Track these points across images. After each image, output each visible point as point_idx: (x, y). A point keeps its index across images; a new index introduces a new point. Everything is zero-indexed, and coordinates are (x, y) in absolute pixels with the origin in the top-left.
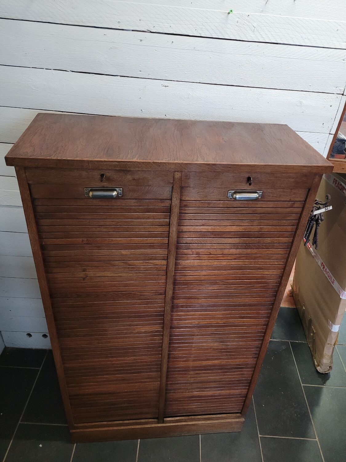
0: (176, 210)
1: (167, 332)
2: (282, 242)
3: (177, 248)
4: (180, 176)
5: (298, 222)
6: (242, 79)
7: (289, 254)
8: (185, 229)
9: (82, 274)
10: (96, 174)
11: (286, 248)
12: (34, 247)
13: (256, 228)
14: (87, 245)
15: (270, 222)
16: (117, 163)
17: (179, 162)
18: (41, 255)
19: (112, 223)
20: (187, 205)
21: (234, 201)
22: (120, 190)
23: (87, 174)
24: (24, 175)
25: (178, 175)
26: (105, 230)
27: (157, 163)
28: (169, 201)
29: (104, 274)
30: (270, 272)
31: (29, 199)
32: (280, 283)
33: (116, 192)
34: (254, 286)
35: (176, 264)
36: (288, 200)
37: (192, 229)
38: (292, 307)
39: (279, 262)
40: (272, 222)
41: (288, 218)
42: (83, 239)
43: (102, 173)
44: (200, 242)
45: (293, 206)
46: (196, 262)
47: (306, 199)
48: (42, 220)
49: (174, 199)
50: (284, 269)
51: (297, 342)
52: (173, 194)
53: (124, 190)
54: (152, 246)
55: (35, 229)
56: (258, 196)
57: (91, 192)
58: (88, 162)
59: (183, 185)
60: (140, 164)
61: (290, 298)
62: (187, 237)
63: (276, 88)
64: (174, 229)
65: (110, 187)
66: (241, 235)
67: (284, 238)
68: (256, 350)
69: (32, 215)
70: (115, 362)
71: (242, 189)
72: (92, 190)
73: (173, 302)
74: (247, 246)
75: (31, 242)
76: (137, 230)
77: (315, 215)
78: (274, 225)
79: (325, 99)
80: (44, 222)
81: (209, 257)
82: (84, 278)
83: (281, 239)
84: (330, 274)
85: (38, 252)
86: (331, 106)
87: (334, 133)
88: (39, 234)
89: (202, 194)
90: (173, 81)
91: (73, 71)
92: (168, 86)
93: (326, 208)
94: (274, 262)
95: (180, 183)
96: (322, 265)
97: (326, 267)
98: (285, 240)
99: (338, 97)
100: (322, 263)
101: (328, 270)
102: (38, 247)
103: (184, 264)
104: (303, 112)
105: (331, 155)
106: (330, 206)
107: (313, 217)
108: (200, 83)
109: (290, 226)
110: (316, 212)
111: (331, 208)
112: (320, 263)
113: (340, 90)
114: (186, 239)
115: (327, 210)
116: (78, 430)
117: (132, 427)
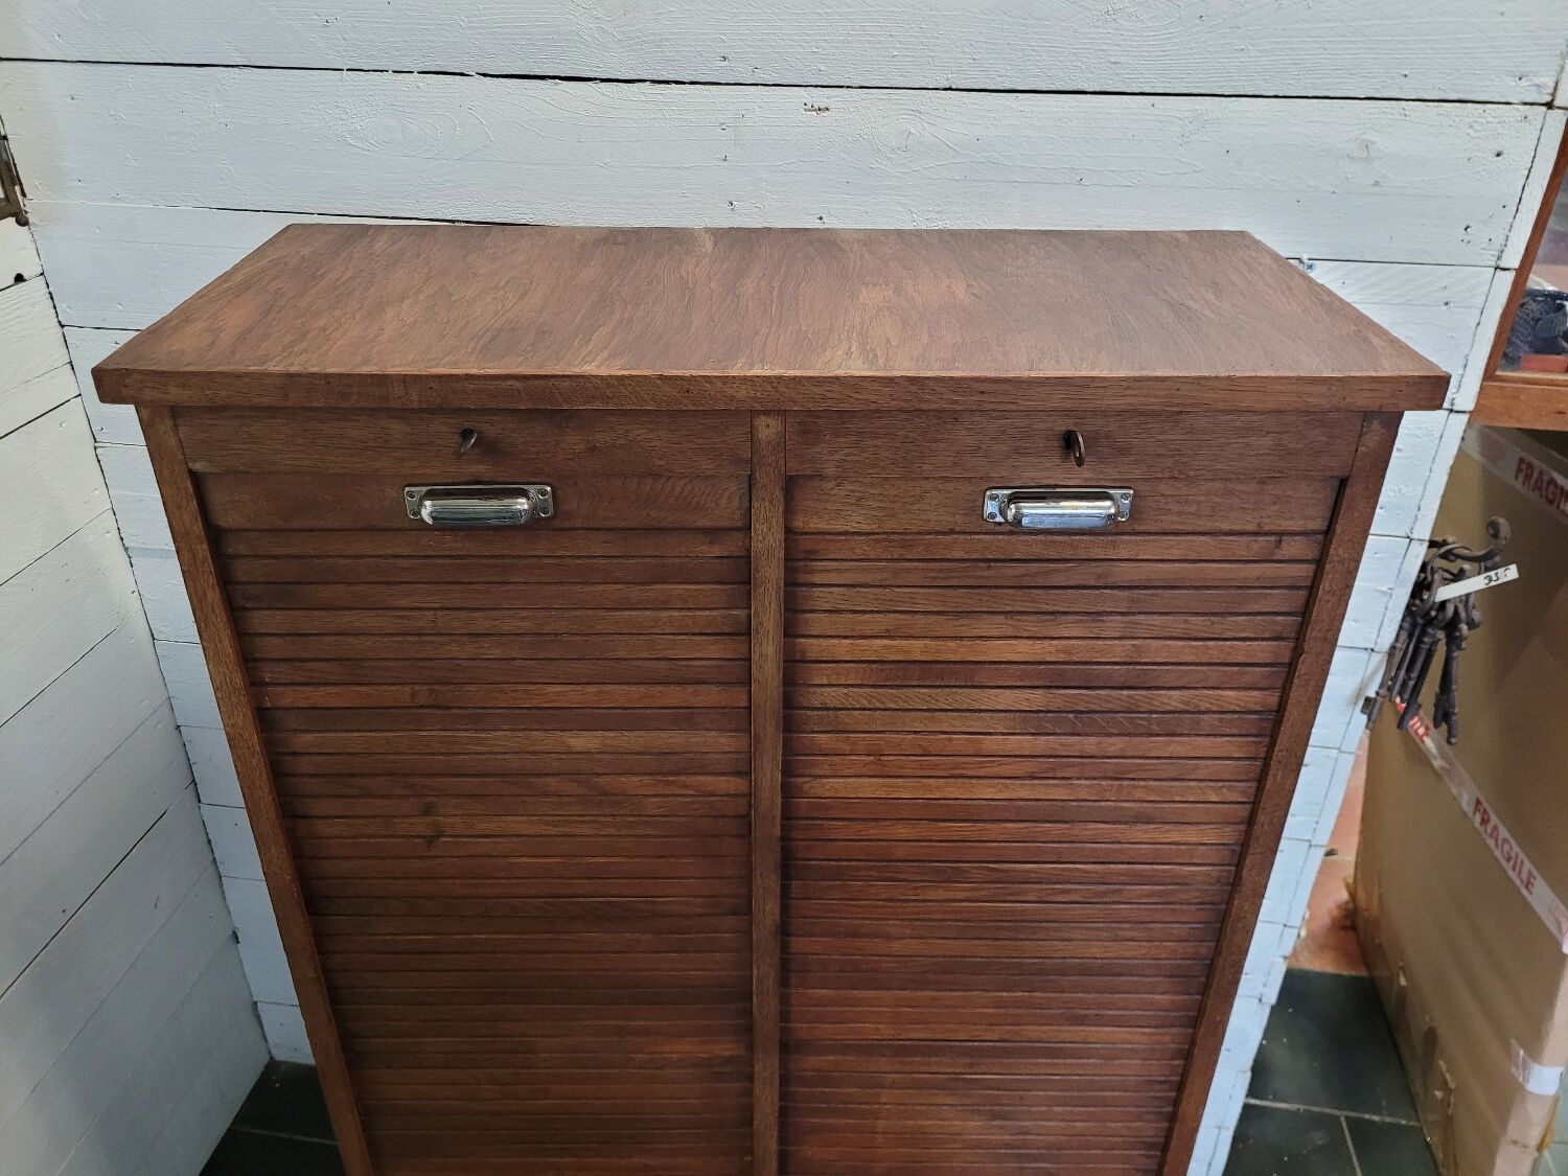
0: (770, 573)
2: (1232, 708)
3: (789, 726)
4: (777, 434)
5: (1302, 623)
6: (1115, 63)
7: (1268, 758)
8: (814, 648)
9: (421, 825)
10: (443, 431)
11: (1253, 731)
12: (229, 718)
13: (1120, 650)
14: (431, 711)
15: (1176, 624)
16: (516, 384)
17: (768, 373)
18: (257, 748)
19: (524, 624)
20: (814, 552)
21: (1012, 533)
22: (544, 493)
23: (407, 429)
24: (172, 440)
25: (768, 428)
26: (496, 653)
27: (677, 378)
28: (741, 535)
29: (502, 825)
30: (1191, 835)
31: (198, 528)
32: (1235, 882)
33: (524, 500)
34: (1119, 890)
35: (788, 791)
36: (1250, 527)
37: (842, 648)
38: (1354, 973)
39: (1224, 791)
40: (1186, 622)
41: (1255, 608)
42: (417, 688)
43: (467, 425)
44: (879, 705)
45: (1272, 554)
46: (869, 788)
47: (1329, 527)
48: (255, 614)
49: (759, 528)
50: (1251, 820)
51: (1376, 1118)
52: (755, 504)
53: (560, 493)
54: (685, 717)
55: (227, 645)
56: (1113, 511)
57: (428, 503)
58: (405, 379)
59: (794, 467)
60: (609, 386)
61: (1343, 934)
62: (825, 682)
63: (1257, 93)
64: (767, 651)
65: (501, 479)
66: (1052, 676)
68: (1148, 1157)
69: (214, 595)
71: (1045, 482)
72: (431, 495)
73: (785, 948)
74: (1080, 723)
75: (219, 695)
76: (621, 654)
77: (1443, 604)
78: (1194, 634)
79: (1471, 127)
80: (263, 620)
81: (922, 767)
82: (431, 840)
83: (1230, 693)
84: (1516, 848)
85: (246, 736)
86: (1498, 155)
87: (1516, 264)
88: (248, 668)
89: (875, 505)
90: (848, 87)
91: (485, 75)
92: (827, 109)
93: (1492, 574)
94: (1204, 793)
95: (782, 462)
96: (1477, 809)
97: (1494, 819)
98: (1247, 699)
99: (1530, 118)
100: (1478, 802)
101: (1504, 833)
102: (244, 717)
103: (819, 792)
104: (1376, 184)
105: (1505, 355)
106: (1505, 564)
107: (1433, 613)
108: (950, 89)
109: (1263, 639)
110: (1446, 592)
111: (1511, 573)
112: (1466, 803)
113: (1538, 86)
114: (819, 690)
115: (1493, 584)
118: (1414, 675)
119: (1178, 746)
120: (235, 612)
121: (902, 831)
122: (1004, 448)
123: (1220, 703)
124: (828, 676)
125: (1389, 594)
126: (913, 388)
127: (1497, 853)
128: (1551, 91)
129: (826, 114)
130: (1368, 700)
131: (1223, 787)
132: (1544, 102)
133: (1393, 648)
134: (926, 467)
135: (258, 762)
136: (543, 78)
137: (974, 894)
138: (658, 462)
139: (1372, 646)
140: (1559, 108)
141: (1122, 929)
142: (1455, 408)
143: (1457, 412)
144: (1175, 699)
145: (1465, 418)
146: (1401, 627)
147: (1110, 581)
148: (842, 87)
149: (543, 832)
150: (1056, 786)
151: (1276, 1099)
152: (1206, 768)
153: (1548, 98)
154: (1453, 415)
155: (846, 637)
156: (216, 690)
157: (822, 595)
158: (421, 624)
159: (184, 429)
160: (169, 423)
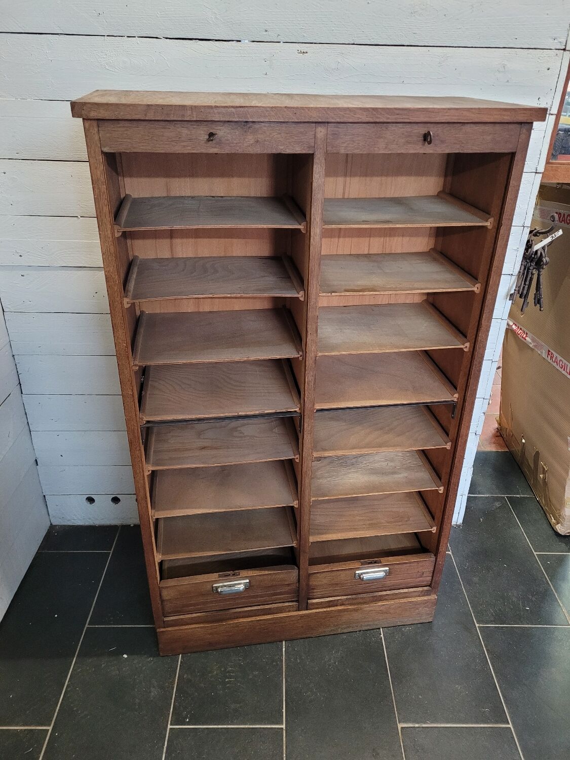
0: (319, 196)
4: (324, 135)
6: (415, 33)
10: (202, 133)
16: (233, 110)
23: (188, 132)
24: (97, 138)
25: (320, 133)
27: (291, 107)
38: (503, 450)
43: (211, 131)
49: (316, 176)
51: (519, 496)
52: (315, 166)
58: (192, 108)
59: (329, 150)
60: (267, 111)
61: (497, 438)
64: (317, 230)
77: (537, 251)
79: (539, 59)
84: (564, 361)
86: (548, 69)
87: (556, 112)
90: (315, 43)
91: (167, 38)
92: (307, 53)
93: (553, 235)
95: (325, 147)
96: (549, 354)
97: (555, 354)
99: (558, 55)
100: (549, 351)
101: (559, 358)
104: (508, 81)
105: (552, 154)
106: (558, 230)
107: (533, 256)
108: (354, 44)
110: (537, 247)
111: (560, 232)
112: (544, 355)
113: (560, 42)
115: (554, 238)
116: (169, 629)
117: (258, 618)
118: (527, 283)
122: (403, 140)
125: (517, 250)
127: (558, 367)
128: (565, 44)
129: (306, 54)
130: (511, 295)
132: (562, 48)
133: (519, 272)
136: (191, 39)
139: (512, 273)
140: (568, 51)
142: (537, 171)
143: (538, 173)
145: (541, 175)
146: (522, 264)
148: (312, 43)
151: (479, 494)
153: (564, 47)
154: (537, 175)
159: (101, 133)
160: (96, 129)
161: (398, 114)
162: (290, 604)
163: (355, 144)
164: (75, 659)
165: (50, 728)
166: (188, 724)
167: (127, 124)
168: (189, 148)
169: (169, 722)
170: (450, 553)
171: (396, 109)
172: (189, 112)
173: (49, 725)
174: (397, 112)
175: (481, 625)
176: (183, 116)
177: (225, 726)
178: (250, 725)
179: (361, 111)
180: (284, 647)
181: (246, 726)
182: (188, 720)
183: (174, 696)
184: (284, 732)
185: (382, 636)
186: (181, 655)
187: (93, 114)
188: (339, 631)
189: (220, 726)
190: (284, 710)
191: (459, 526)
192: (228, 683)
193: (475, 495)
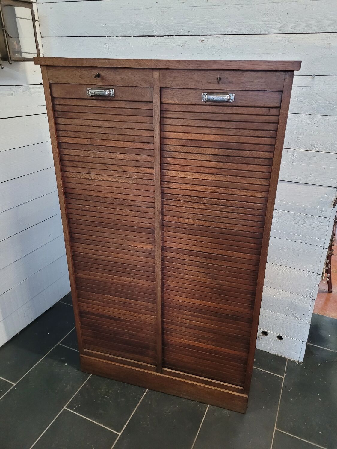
0: (157, 113)
1: (158, 252)
2: (262, 157)
3: (162, 155)
4: (158, 76)
5: (275, 133)
7: (271, 172)
8: (167, 135)
9: (87, 176)
10: (94, 74)
12: (53, 142)
13: (235, 139)
14: (90, 146)
15: (247, 132)
18: (57, 151)
19: (109, 125)
20: (167, 109)
21: (209, 105)
22: (113, 91)
24: (47, 75)
25: (156, 75)
26: (103, 132)
28: (151, 104)
29: (104, 177)
30: (255, 194)
31: (50, 96)
33: (108, 92)
34: (239, 209)
35: (162, 174)
36: (262, 105)
37: (173, 135)
39: (262, 181)
40: (250, 131)
41: (266, 128)
42: (88, 140)
43: (98, 73)
44: (182, 151)
45: (269, 113)
46: (180, 174)
47: (280, 105)
48: (59, 119)
49: (155, 102)
50: (268, 191)
52: (154, 95)
53: (116, 92)
54: (140, 151)
55: (53, 126)
56: (228, 98)
59: (162, 85)
60: (124, 61)
62: (170, 144)
64: (156, 133)
66: (220, 145)
67: (265, 153)
69: (52, 112)
70: (116, 281)
74: (227, 158)
76: (128, 134)
78: (252, 135)
80: (60, 121)
81: (192, 169)
82: (89, 180)
83: (261, 153)
85: (55, 147)
88: (57, 132)
89: (179, 96)
90: (209, 35)
92: (204, 40)
94: (257, 182)
95: (159, 84)
98: (266, 155)
102: (55, 144)
103: (169, 174)
104: (332, 55)
109: (268, 138)
114: (169, 146)
116: (86, 356)
117: (133, 368)
119: (250, 167)
120: (55, 118)
121: (188, 187)
122: (205, 81)
123: (259, 155)
124: (171, 142)
126: (183, 63)
129: (203, 42)
131: (262, 180)
134: (189, 86)
135: (57, 154)
136: (145, 36)
137: (205, 207)
138: (135, 83)
141: (240, 221)
144: (248, 154)
147: (232, 119)
148: (207, 35)
149: (112, 180)
150: (222, 177)
152: (258, 175)
155: (174, 132)
156: (51, 135)
157: (169, 120)
158: (89, 123)
159: (49, 72)
160: (46, 71)
161: (198, 64)
162: (152, 366)
163: (176, 82)
164: (44, 357)
165: (15, 384)
166: (74, 410)
167: (59, 68)
168: (88, 82)
169: (66, 406)
170: (283, 377)
171: (196, 61)
172: (85, 62)
173: (15, 383)
174: (198, 63)
175: (278, 430)
176: (83, 64)
177: (90, 420)
178: (103, 425)
179: (174, 62)
180: (146, 392)
181: (101, 425)
182: (75, 408)
183: (76, 394)
184: (119, 437)
185: (207, 409)
186: (91, 375)
187: (43, 63)
188: (181, 396)
189: (88, 419)
190: (125, 426)
191: (299, 363)
192: (106, 398)
193: (324, 348)
